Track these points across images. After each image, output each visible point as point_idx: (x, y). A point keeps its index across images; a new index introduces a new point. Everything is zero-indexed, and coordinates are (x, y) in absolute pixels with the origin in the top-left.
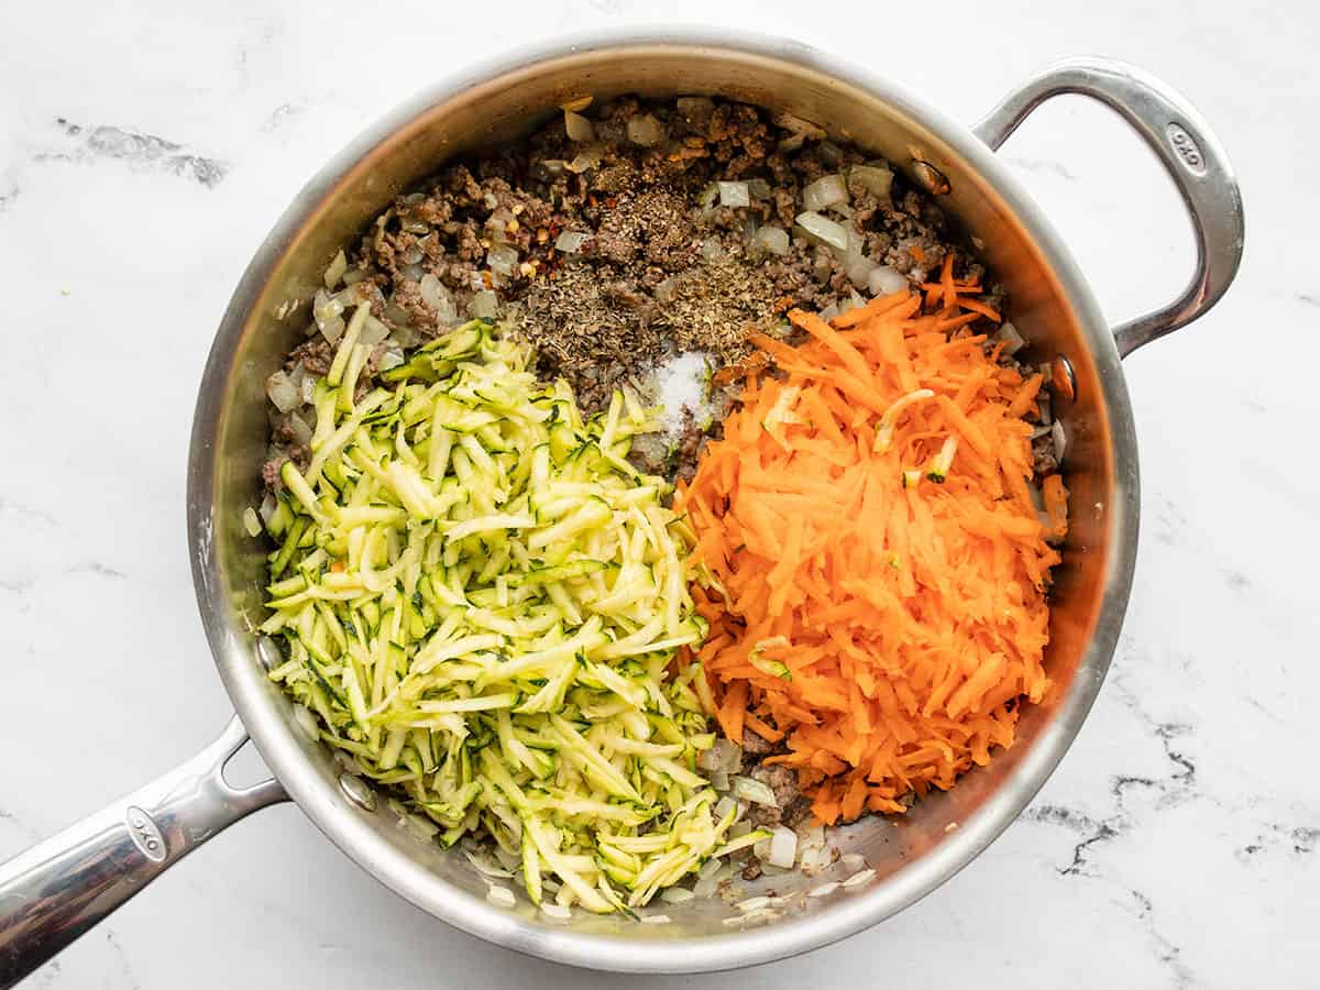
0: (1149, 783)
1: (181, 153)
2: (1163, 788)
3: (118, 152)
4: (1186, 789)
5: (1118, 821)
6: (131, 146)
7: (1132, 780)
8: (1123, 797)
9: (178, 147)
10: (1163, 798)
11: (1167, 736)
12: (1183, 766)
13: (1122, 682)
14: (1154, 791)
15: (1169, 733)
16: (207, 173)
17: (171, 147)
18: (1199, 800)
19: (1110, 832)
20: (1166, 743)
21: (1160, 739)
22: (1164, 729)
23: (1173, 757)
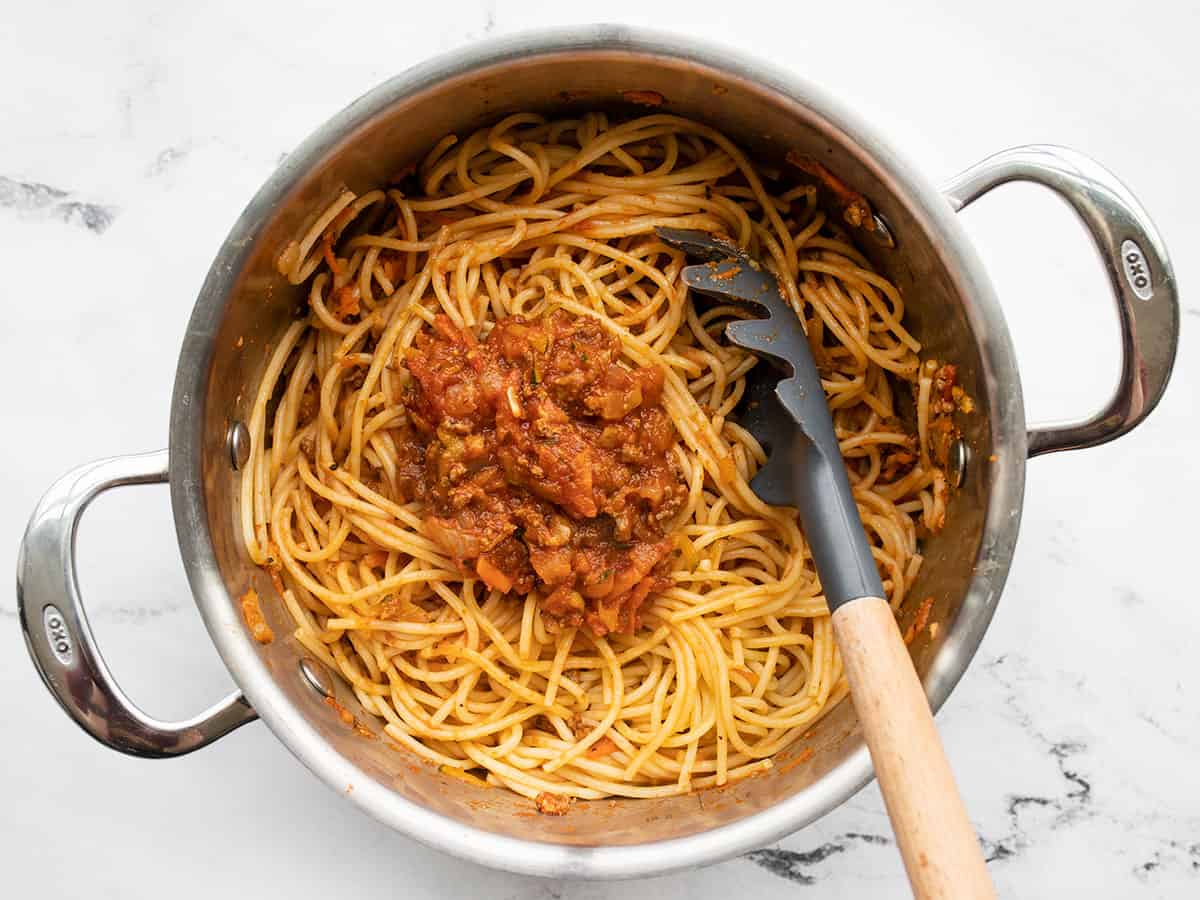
0: (1044, 802)
1: (69, 200)
2: (1059, 807)
3: (8, 200)
4: (1082, 808)
5: (1013, 841)
6: (20, 195)
7: (1027, 800)
8: (1020, 817)
9: (65, 194)
10: (1058, 818)
11: (1063, 755)
12: (1077, 784)
13: (1015, 702)
14: (1049, 810)
15: (1064, 752)
16: (95, 219)
17: (60, 194)
18: (1095, 817)
19: (1007, 852)
20: (1061, 762)
21: (1054, 757)
22: (1059, 748)
23: (1068, 776)
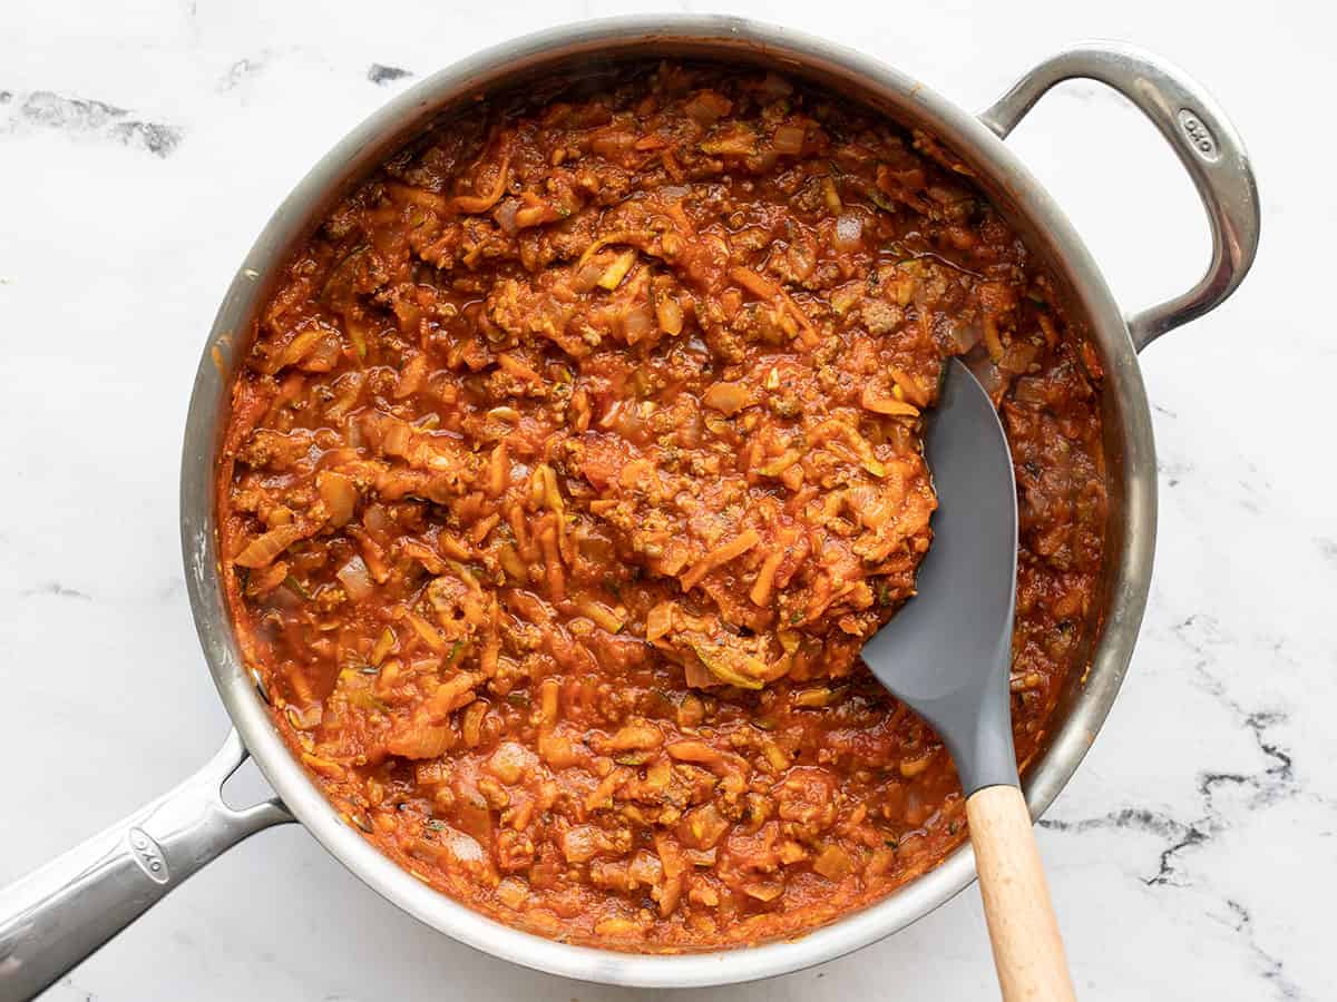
0: (1241, 780)
1: (129, 119)
2: (1257, 785)
3: (56, 119)
4: (1283, 785)
5: (1207, 824)
6: (70, 113)
7: (1222, 777)
8: (1213, 794)
9: (124, 113)
10: (1256, 797)
11: (1259, 727)
12: (1278, 759)
13: (1205, 668)
14: (1247, 788)
15: (1261, 723)
16: (159, 141)
17: (116, 112)
18: (1297, 795)
19: (1200, 836)
20: (1258, 735)
21: (1250, 728)
22: (1256, 719)
23: (1267, 750)
